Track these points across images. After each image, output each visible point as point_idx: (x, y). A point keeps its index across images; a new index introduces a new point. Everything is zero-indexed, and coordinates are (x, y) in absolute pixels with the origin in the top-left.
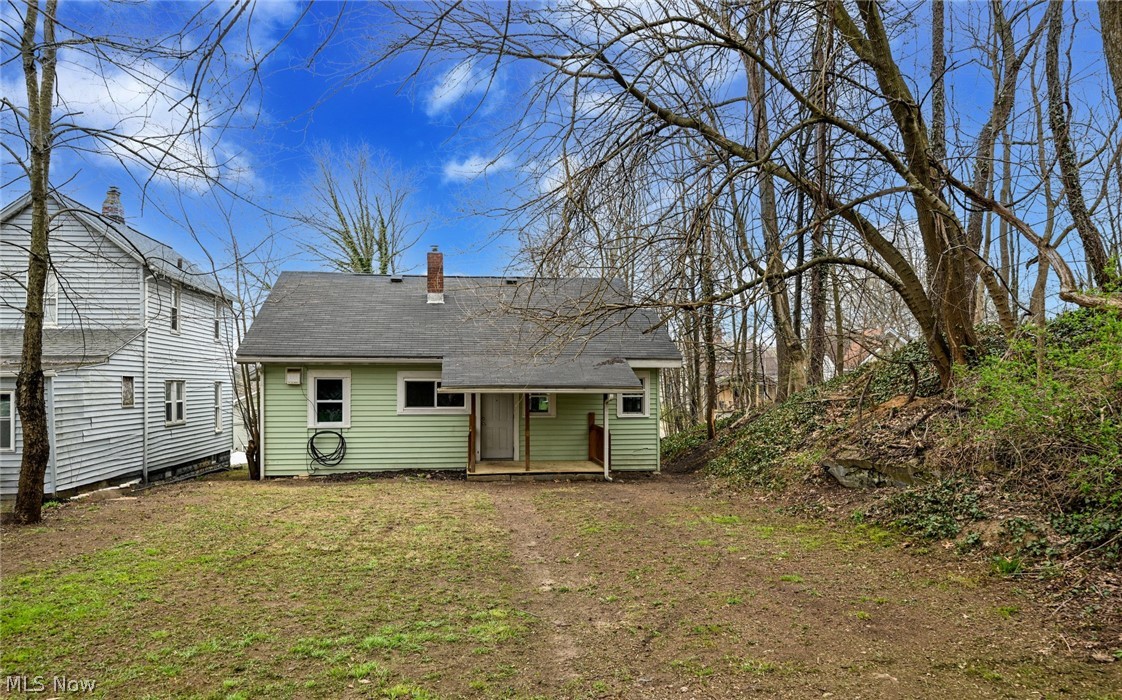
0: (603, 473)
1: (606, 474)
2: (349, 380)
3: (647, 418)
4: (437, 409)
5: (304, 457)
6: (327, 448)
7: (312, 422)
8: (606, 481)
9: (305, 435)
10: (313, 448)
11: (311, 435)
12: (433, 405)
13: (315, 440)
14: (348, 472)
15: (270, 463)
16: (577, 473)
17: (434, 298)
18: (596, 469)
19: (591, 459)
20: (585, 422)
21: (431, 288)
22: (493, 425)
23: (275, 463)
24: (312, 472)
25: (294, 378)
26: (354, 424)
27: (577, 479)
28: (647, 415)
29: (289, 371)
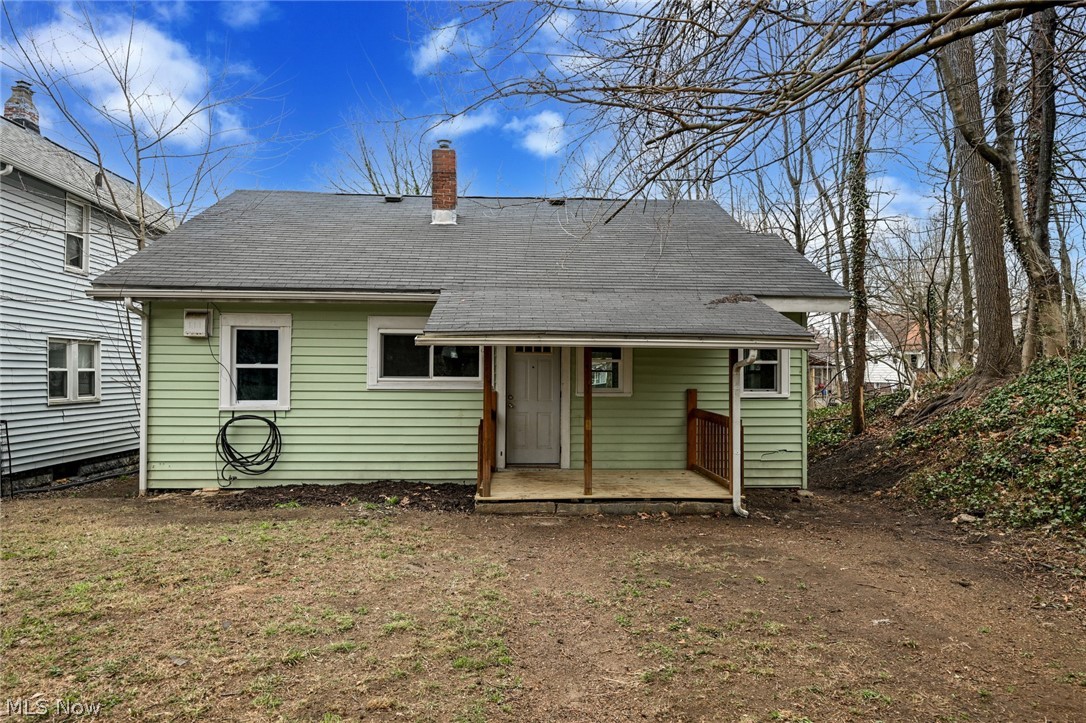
0: (730, 501)
1: (737, 504)
2: (288, 331)
3: (785, 399)
4: (433, 381)
5: (212, 457)
6: (251, 443)
7: (226, 398)
8: (735, 515)
9: (215, 422)
10: (225, 444)
11: (224, 422)
12: (426, 374)
13: (229, 431)
14: (285, 484)
15: (157, 467)
16: (680, 500)
17: (441, 217)
18: (714, 491)
19: (691, 467)
20: (681, 405)
21: (437, 204)
22: (526, 408)
23: (166, 467)
24: (225, 484)
25: (196, 327)
26: (296, 405)
27: (682, 512)
28: (785, 394)
29: (189, 314)
